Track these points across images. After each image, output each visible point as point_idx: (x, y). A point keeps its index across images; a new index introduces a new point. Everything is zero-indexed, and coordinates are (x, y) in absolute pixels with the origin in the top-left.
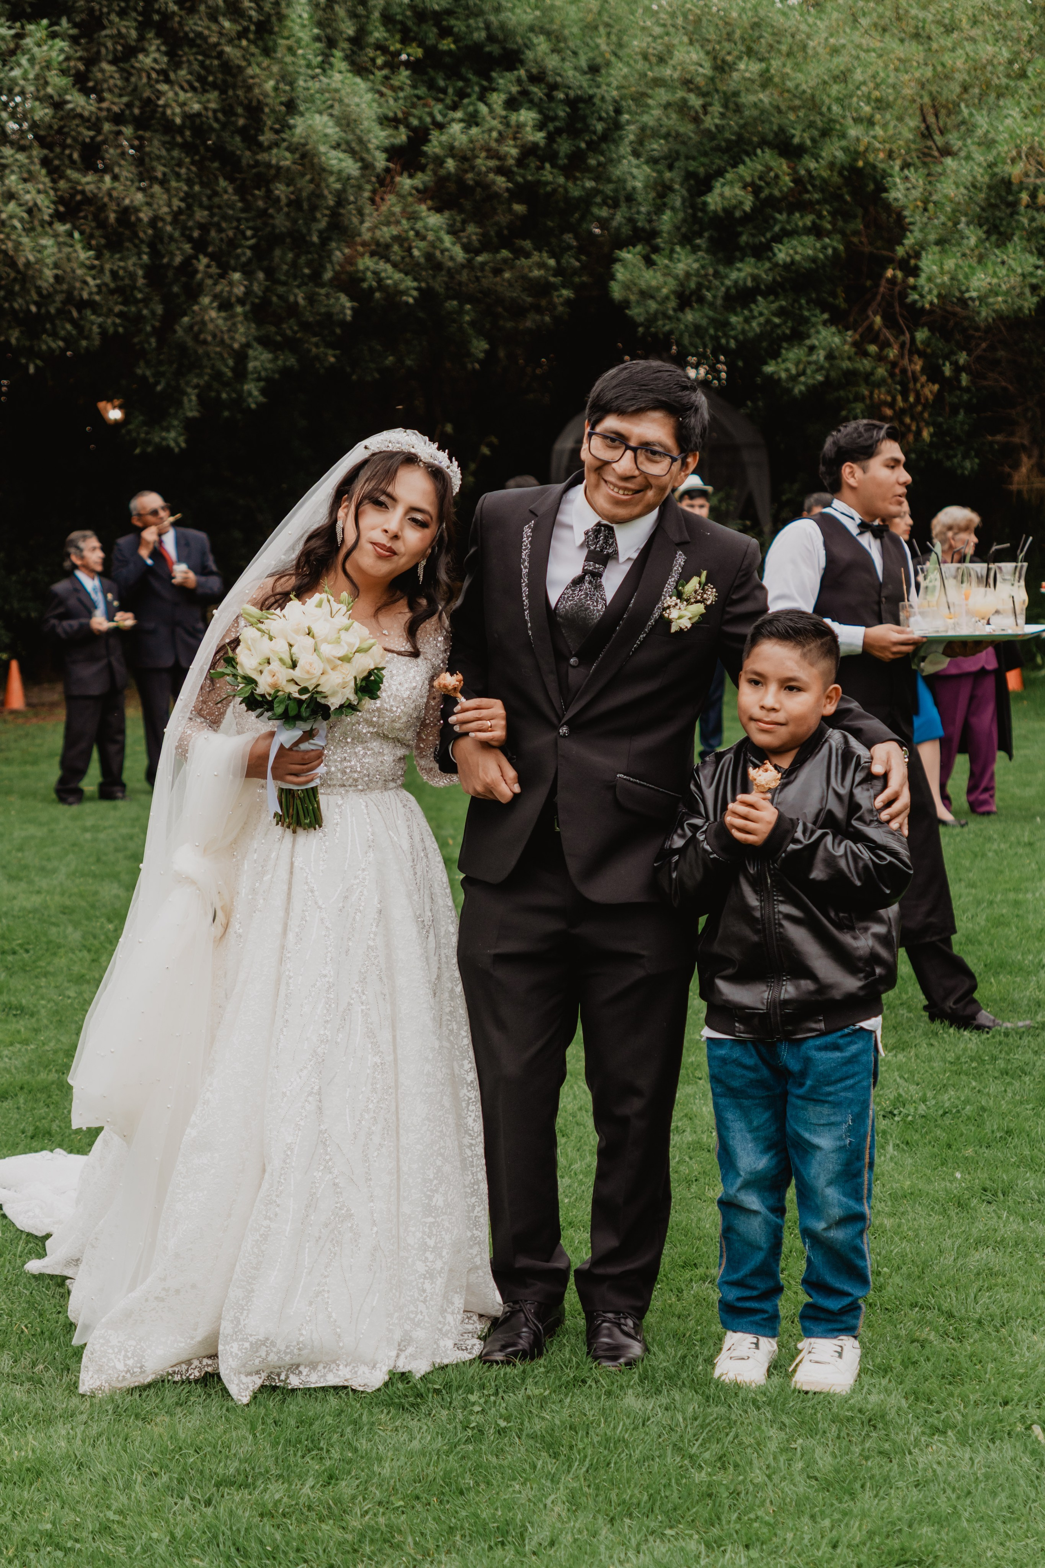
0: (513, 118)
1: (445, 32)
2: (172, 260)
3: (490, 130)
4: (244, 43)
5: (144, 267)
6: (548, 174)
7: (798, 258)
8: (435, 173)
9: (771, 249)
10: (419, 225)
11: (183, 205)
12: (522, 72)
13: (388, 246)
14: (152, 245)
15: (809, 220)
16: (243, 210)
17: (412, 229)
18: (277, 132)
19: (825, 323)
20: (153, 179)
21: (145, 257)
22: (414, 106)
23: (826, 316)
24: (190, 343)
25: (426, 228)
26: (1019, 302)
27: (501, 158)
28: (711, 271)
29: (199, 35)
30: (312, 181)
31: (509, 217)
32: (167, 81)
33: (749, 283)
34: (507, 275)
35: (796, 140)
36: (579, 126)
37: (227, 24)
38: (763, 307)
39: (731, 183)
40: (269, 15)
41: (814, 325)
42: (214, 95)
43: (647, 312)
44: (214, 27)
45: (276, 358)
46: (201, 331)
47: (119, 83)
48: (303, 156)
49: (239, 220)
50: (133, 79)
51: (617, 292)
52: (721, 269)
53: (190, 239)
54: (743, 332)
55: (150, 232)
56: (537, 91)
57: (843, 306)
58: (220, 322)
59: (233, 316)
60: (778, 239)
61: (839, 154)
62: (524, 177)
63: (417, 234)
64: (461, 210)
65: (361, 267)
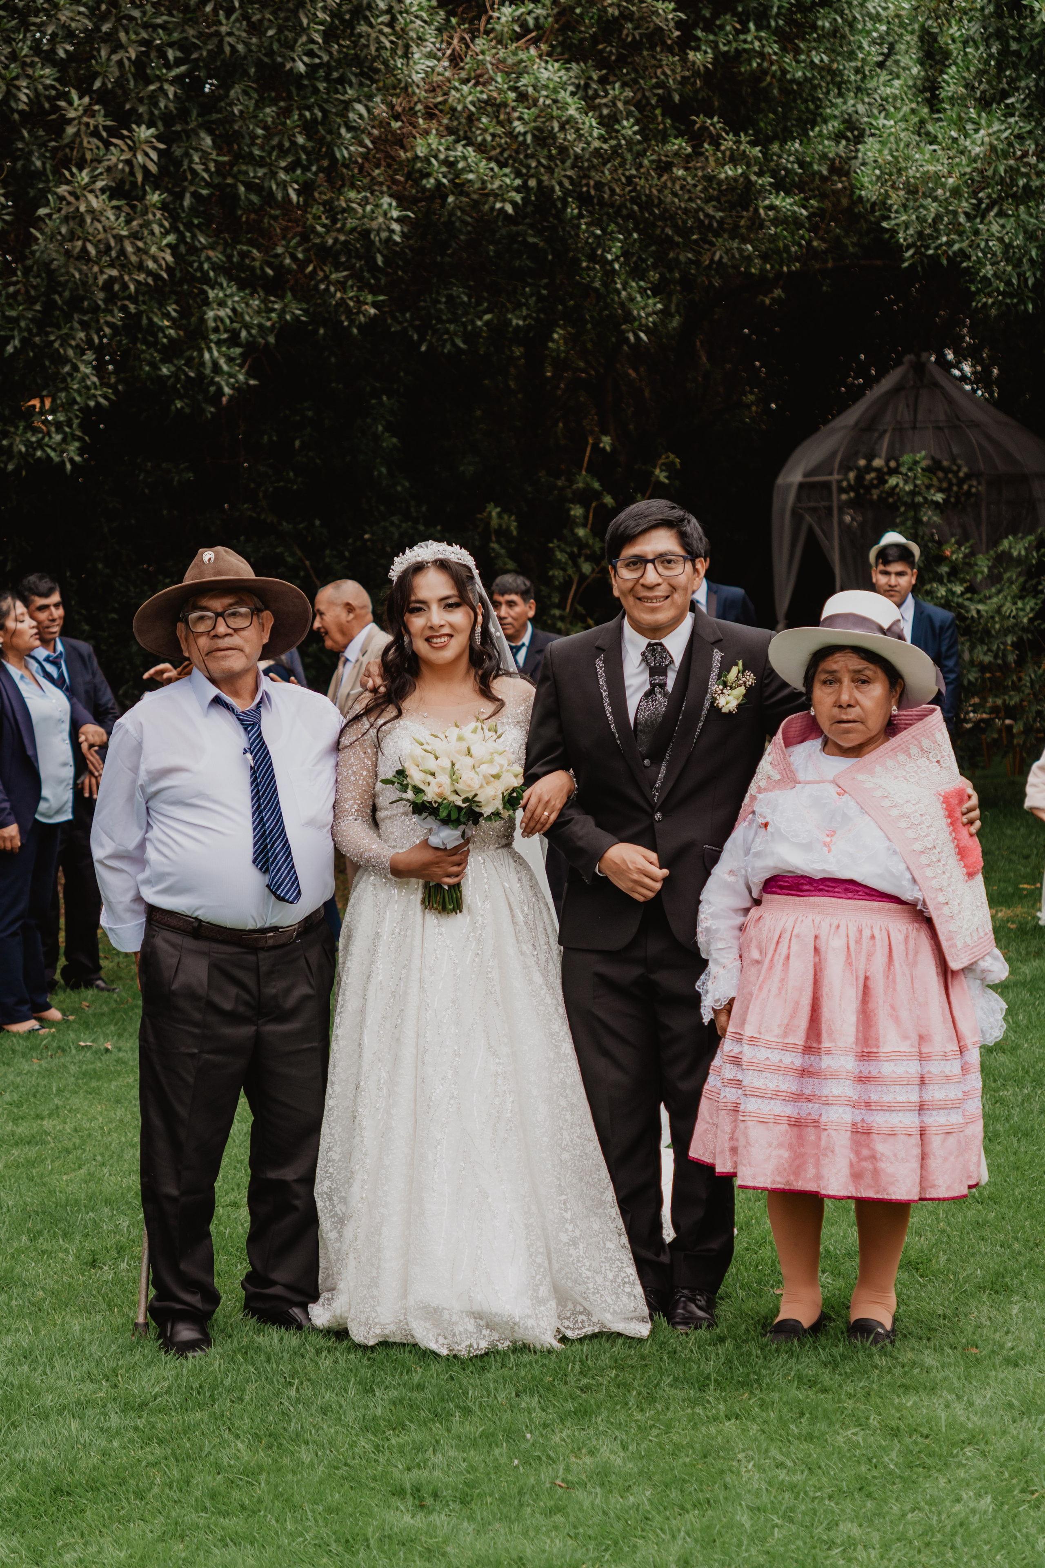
13: (472, 118)
17: (514, 89)
24: (60, 262)
25: (535, 86)
31: (680, 73)
43: (921, 220)
45: (267, 309)
51: (866, 188)
58: (114, 219)
59: (142, 209)
62: (715, 46)
63: (522, 97)
64: (602, 62)
65: (421, 151)
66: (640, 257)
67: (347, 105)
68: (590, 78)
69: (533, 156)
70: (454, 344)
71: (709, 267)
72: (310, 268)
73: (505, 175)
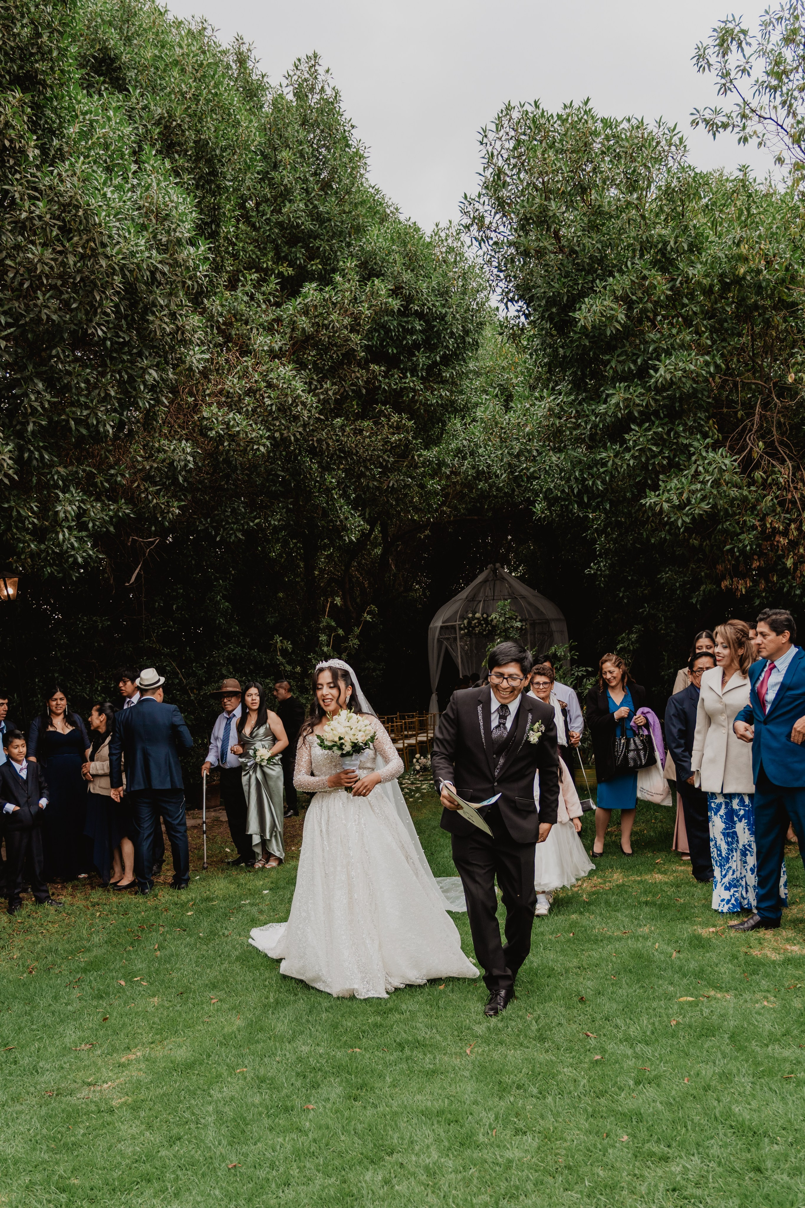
13: (239, 397)
17: (266, 381)
19: (712, 447)
27: (357, 317)
33: (621, 413)
38: (638, 436)
41: (698, 451)
63: (270, 384)
65: (207, 415)
66: (346, 485)
67: (144, 370)
68: (312, 378)
69: (276, 419)
70: (236, 536)
71: (386, 490)
72: (136, 484)
73: (259, 429)
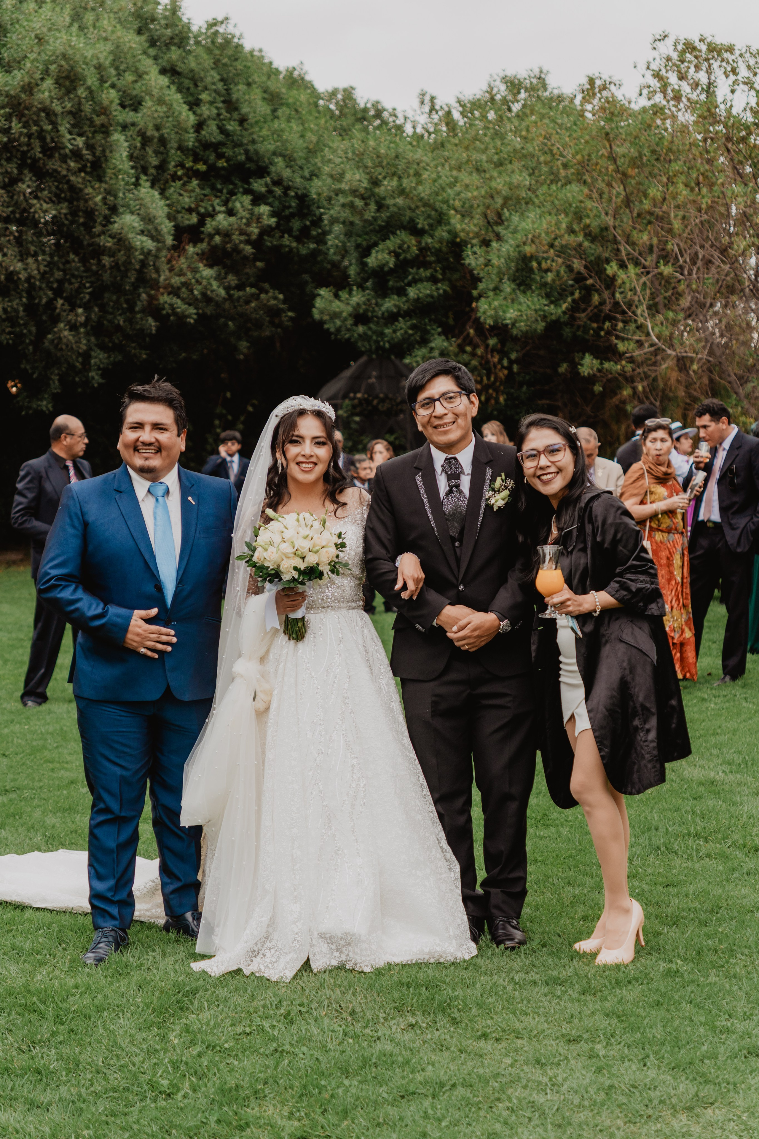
0: (256, 210)
1: (220, 156)
2: (40, 300)
3: (242, 218)
4: (83, 174)
5: (24, 305)
6: (287, 240)
7: (421, 295)
8: (209, 244)
9: (406, 290)
10: (198, 276)
11: (47, 269)
12: (268, 179)
13: (179, 288)
14: (29, 292)
15: (428, 273)
16: (84, 271)
17: (194, 278)
18: (104, 226)
19: (439, 334)
20: (28, 254)
21: (24, 300)
22: (202, 201)
23: (440, 330)
24: (53, 350)
25: (201, 277)
26: (534, 326)
27: (248, 235)
28: (374, 301)
29: (55, 171)
30: (125, 255)
31: (254, 270)
32: (36, 197)
33: (395, 310)
34: (253, 305)
35: (420, 226)
36: (305, 211)
37: (72, 164)
38: (402, 324)
39: (383, 251)
40: (99, 158)
41: (433, 335)
42: (66, 204)
43: (336, 327)
44: (64, 166)
45: (109, 357)
46: (58, 344)
47: (7, 199)
48: (120, 240)
49: (82, 277)
50: (15, 197)
51: (316, 315)
52: (379, 301)
53: (51, 289)
54: (392, 338)
55: (26, 285)
56: (278, 191)
57: (451, 322)
58: (71, 338)
59: (79, 333)
60: (409, 285)
61: (445, 234)
62: (271, 243)
63: (197, 281)
64: (224, 266)
65: (162, 301)
68: (221, 273)
69: (200, 302)
72: (124, 343)
73: (191, 309)
